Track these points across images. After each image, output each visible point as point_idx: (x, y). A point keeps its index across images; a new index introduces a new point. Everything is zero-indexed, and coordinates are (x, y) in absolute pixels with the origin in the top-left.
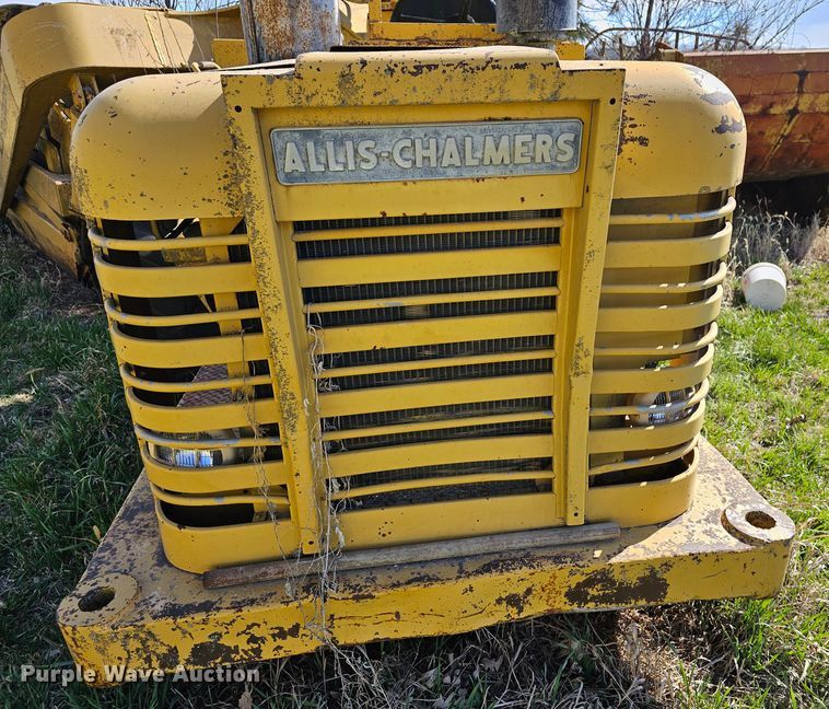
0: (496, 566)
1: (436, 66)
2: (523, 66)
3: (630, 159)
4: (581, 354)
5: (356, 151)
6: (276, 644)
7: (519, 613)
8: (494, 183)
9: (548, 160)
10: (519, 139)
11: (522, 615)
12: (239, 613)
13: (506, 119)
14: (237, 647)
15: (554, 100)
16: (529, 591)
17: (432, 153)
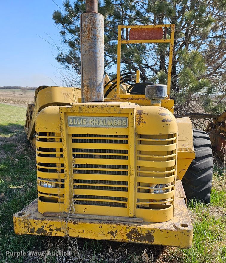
0: (108, 223)
1: (96, 106)
2: (113, 107)
3: (142, 126)
4: (131, 170)
5: (83, 121)
6: (55, 232)
7: (114, 238)
8: (111, 129)
9: (121, 125)
10: (115, 120)
11: (115, 239)
12: (48, 221)
13: (112, 116)
14: (47, 231)
15: (120, 113)
16: (116, 232)
17: (97, 122)
